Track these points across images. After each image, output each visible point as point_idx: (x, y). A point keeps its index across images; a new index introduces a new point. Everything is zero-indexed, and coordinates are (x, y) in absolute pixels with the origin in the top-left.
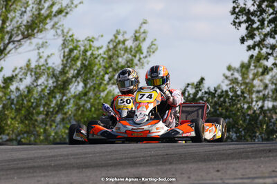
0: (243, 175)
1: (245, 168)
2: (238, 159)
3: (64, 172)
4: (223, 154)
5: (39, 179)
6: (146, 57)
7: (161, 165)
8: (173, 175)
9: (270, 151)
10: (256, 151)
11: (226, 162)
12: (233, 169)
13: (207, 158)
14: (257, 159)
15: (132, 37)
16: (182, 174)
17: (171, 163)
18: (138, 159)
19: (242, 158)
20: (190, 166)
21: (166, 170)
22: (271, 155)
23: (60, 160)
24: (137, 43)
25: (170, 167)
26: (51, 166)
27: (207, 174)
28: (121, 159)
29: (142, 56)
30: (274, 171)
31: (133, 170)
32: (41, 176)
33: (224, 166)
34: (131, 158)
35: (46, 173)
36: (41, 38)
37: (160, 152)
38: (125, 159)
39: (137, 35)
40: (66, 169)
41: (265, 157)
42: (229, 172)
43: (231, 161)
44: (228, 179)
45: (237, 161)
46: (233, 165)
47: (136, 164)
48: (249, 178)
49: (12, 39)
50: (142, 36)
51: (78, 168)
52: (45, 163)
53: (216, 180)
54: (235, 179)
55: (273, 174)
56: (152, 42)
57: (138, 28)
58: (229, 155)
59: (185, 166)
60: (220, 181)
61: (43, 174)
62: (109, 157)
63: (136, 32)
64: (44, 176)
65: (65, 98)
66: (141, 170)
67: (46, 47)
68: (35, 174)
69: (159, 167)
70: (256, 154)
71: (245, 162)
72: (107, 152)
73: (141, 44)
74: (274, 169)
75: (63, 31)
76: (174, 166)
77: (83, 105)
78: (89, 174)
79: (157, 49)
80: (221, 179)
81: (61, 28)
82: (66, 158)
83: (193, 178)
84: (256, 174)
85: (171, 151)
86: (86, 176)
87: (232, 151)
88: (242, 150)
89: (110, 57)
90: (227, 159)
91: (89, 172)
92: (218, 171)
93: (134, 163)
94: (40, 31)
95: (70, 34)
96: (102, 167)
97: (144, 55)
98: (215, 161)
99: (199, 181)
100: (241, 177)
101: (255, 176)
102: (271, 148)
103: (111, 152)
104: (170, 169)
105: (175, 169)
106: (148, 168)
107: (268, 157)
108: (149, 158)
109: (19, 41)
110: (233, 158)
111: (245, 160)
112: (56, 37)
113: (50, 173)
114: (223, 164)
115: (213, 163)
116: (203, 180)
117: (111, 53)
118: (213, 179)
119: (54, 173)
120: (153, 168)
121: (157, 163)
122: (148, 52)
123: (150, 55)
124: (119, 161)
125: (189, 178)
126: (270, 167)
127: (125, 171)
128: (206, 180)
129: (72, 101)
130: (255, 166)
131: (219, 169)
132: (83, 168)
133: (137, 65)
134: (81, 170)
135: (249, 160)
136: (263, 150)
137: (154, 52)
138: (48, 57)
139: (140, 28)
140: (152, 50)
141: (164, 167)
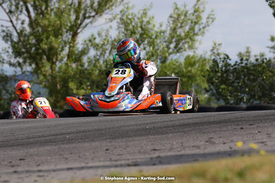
24: (196, 14)
39: (197, 7)
49: (87, 15)
50: (201, 8)
73: (201, 15)
79: (215, 18)
89: (174, 30)
97: (204, 25)
109: (93, 17)
122: (207, 22)
123: (208, 25)
133: (197, 34)
137: (213, 21)
140: (211, 20)
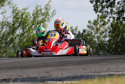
0: (95, 71)
1: (96, 68)
2: (93, 63)
3: (14, 70)
4: (86, 61)
5: (3, 73)
6: (51, 17)
7: (58, 66)
8: (63, 71)
9: (107, 60)
10: (101, 60)
11: (87, 65)
12: (90, 68)
13: (79, 63)
14: (101, 64)
15: (44, 8)
16: (67, 70)
17: (62, 66)
18: (47, 64)
19: (94, 63)
20: (71, 67)
21: (60, 69)
22: (107, 61)
23: (12, 65)
24: (47, 11)
25: (62, 67)
26: (8, 67)
27: (79, 70)
28: (40, 64)
29: (49, 17)
30: (109, 69)
31: (45, 69)
32: (4, 72)
33: (86, 67)
34: (44, 63)
35: (6, 71)
36: (3, 9)
37: (58, 61)
38: (42, 64)
39: (47, 7)
40: (15, 69)
41: (105, 62)
42: (88, 70)
43: (90, 65)
44: (88, 73)
45: (92, 64)
46: (90, 67)
47: (47, 66)
48: (97, 72)
50: (49, 7)
51: (21, 68)
52: (6, 66)
53: (83, 73)
54: (91, 72)
55: (109, 70)
56: (54, 11)
57: (47, 4)
58: (88, 61)
59: (69, 67)
60: (84, 74)
61: (4, 71)
62: (34, 63)
63: (46, 6)
64: (5, 72)
65: (14, 36)
66: (49, 69)
67: (6, 13)
68: (1, 71)
69: (57, 68)
70: (100, 61)
71: (96, 65)
72: (33, 61)
73: (48, 11)
74: (109, 68)
75: (13, 5)
76: (64, 67)
77: (23, 40)
78: (25, 71)
79: (56, 14)
80: (85, 73)
81: (12, 4)
82: (15, 64)
83: (72, 72)
84: (101, 70)
85: (62, 60)
86: (24, 72)
87: (90, 60)
88: (94, 59)
89: (35, 18)
90: (87, 64)
91: (25, 70)
92: (84, 69)
93: (46, 66)
94: (3, 6)
95: (16, 7)
96: (31, 67)
98: (82, 64)
99: (75, 73)
100: (94, 72)
101: (100, 71)
102: (108, 58)
103: (35, 61)
104: (62, 69)
105: (64, 69)
106: (52, 68)
107: (106, 62)
108: (52, 64)
110: (90, 63)
111: (96, 64)
112: (10, 8)
113: (8, 71)
114: (86, 66)
115: (81, 65)
116: (77, 73)
117: (35, 16)
118: (81, 73)
119: (10, 70)
120: (54, 68)
121: (56, 66)
123: (53, 16)
124: (39, 65)
125: (71, 72)
126: (107, 67)
127: (42, 69)
128: (78, 73)
129: (17, 38)
130: (100, 67)
131: (84, 68)
132: (23, 68)
133: (47, 21)
134: (22, 69)
135: (98, 64)
136: (104, 60)
138: (8, 18)
139: (48, 4)
140: (54, 14)
141: (60, 68)
